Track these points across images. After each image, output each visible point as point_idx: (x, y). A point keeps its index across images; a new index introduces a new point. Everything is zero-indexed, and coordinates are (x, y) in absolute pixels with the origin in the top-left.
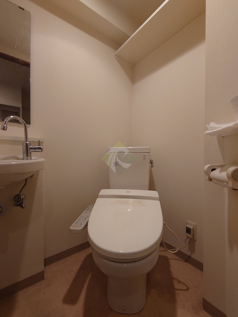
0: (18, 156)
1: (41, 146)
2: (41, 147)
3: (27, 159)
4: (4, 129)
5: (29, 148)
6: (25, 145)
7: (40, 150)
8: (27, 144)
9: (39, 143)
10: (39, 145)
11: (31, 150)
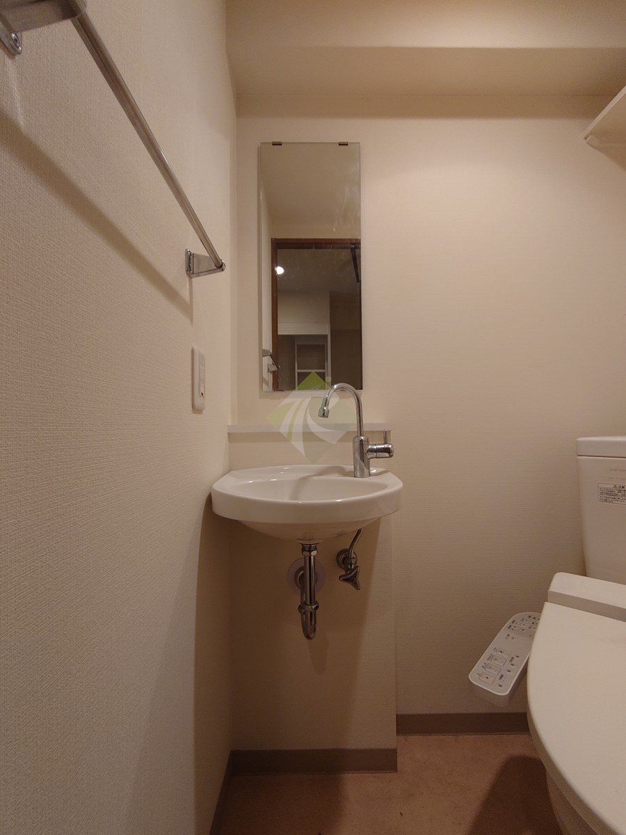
0: (344, 466)
1: (390, 444)
2: (390, 446)
3: (362, 476)
4: (324, 414)
5: (365, 450)
6: (357, 444)
7: (387, 455)
8: (361, 441)
9: (386, 437)
10: (385, 443)
11: (370, 455)
